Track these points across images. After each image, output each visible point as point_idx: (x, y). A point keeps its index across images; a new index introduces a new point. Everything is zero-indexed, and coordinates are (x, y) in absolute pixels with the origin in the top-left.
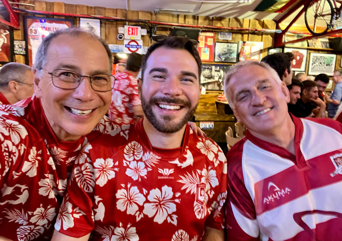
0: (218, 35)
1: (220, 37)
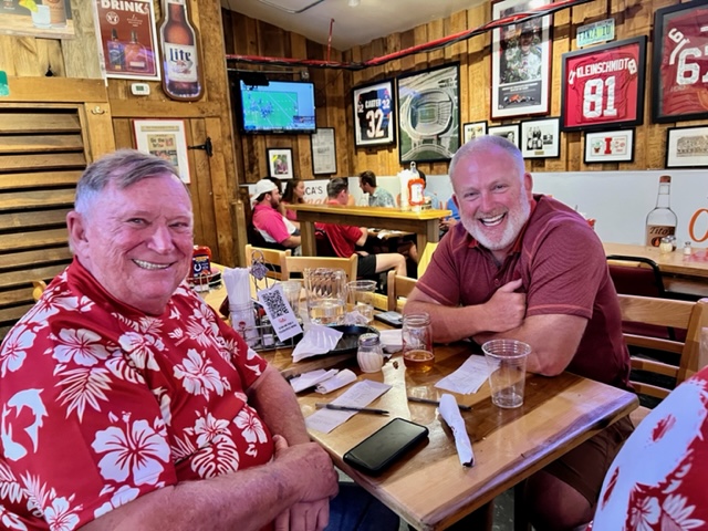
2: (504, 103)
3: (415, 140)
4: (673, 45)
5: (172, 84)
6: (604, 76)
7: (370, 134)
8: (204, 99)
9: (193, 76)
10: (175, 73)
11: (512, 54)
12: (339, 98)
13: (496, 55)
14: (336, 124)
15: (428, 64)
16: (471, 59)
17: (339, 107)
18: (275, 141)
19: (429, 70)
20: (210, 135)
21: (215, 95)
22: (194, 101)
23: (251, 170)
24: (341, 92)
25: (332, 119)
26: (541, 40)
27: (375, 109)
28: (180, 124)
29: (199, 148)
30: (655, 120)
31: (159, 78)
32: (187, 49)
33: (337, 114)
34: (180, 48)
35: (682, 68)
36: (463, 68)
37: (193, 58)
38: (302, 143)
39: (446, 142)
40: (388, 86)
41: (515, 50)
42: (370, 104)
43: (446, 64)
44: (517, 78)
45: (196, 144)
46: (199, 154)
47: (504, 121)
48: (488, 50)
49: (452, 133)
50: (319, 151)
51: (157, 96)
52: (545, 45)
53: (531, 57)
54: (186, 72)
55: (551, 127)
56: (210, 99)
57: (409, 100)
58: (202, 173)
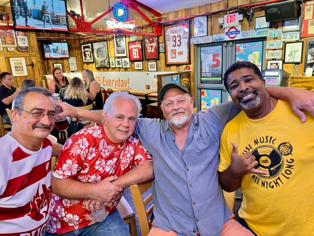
2: (118, 53)
3: (99, 61)
4: (146, 42)
5: (20, 47)
6: (136, 48)
7: (87, 59)
8: (30, 51)
9: (27, 45)
10: (21, 44)
11: (118, 39)
12: (77, 47)
13: (115, 39)
14: (77, 55)
15: (100, 40)
16: (110, 40)
17: (77, 50)
18: (56, 61)
19: (100, 41)
20: (33, 61)
21: (34, 50)
22: (27, 52)
23: (48, 70)
24: (78, 45)
25: (75, 54)
26: (123, 37)
27: (87, 51)
28: (24, 58)
29: (30, 65)
30: (146, 60)
31: (16, 46)
32: (24, 37)
33: (77, 52)
34: (22, 37)
35: (148, 48)
36: (108, 42)
37: (26, 39)
38: (65, 62)
39: (106, 63)
40: (90, 45)
41: (119, 39)
42: (86, 49)
43: (104, 40)
44: (120, 46)
45: (29, 64)
46: (30, 67)
47: (118, 57)
48: (113, 38)
49: (107, 60)
50: (71, 64)
51: (16, 51)
52: (124, 38)
53: (122, 41)
54: (24, 44)
55: (127, 60)
56: (32, 51)
57: (96, 50)
58: (31, 72)
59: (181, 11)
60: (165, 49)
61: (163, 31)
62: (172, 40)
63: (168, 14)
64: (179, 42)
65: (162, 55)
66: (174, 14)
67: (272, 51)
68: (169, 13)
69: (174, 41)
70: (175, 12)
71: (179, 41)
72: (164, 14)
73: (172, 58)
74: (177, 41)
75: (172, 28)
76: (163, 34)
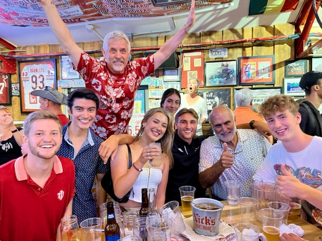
0: (208, 53)
1: (212, 56)
59: (44, 46)
60: (20, 91)
61: (17, 68)
62: (31, 81)
63: (24, 48)
64: (42, 84)
65: (16, 100)
66: (33, 49)
67: (155, 100)
68: (26, 46)
69: (33, 82)
70: (35, 46)
71: (41, 82)
72: (19, 47)
73: (30, 103)
74: (38, 82)
75: (30, 66)
76: (17, 72)
